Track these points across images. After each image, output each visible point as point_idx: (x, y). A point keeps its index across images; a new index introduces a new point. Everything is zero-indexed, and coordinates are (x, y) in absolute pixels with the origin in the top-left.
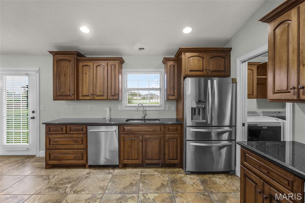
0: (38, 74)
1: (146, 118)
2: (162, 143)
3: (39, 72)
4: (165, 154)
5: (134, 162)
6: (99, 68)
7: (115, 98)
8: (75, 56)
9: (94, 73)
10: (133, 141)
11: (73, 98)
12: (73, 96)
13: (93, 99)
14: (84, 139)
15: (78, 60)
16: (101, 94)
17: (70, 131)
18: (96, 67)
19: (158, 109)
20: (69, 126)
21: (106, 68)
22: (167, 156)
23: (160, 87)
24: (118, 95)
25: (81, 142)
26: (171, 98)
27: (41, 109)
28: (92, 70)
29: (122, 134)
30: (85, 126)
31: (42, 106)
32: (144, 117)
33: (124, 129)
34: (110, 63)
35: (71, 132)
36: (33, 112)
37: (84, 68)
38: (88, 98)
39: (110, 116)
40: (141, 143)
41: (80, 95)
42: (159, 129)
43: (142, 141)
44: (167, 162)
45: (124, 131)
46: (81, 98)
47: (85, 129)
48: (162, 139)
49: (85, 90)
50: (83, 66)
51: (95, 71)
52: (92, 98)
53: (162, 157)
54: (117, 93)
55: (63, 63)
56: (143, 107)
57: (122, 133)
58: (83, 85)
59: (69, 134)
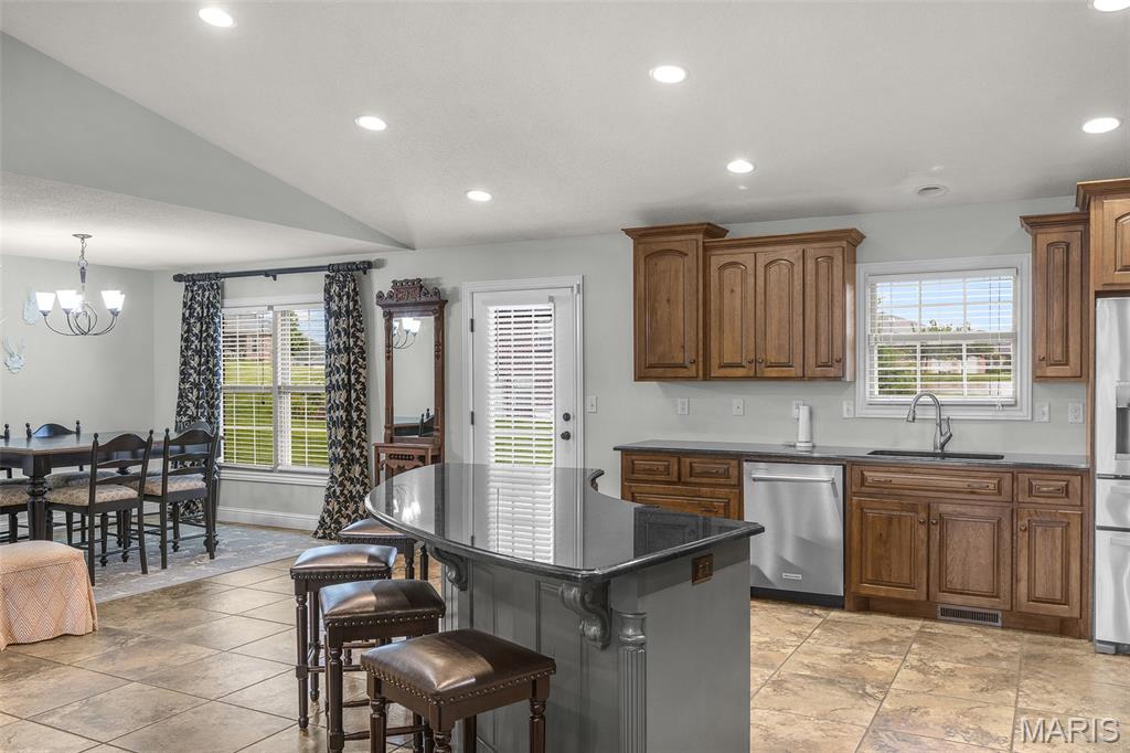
0: (579, 298)
1: (949, 448)
2: (1006, 534)
3: (582, 289)
4: (1014, 578)
5: (896, 593)
6: (774, 269)
7: (832, 372)
8: (700, 237)
9: (760, 290)
10: (895, 522)
11: (692, 372)
12: (694, 367)
13: (756, 378)
14: (734, 504)
15: (705, 249)
16: (784, 360)
17: (691, 476)
18: (766, 266)
19: (1002, 415)
20: (688, 460)
21: (798, 268)
22: (1023, 587)
23: (1015, 327)
24: (842, 361)
25: (722, 511)
26: (1051, 371)
27: (589, 409)
28: (751, 280)
29: (855, 494)
30: (734, 463)
31: (591, 399)
32: (943, 446)
33: (863, 479)
34: (813, 250)
35: (693, 480)
36: (567, 417)
37: (728, 272)
38: (740, 372)
39: (812, 438)
40: (922, 531)
41: (715, 362)
42: (992, 484)
43: (928, 523)
44: (1024, 609)
45: (862, 484)
46: (715, 372)
47: (734, 472)
48: (1006, 523)
49: (727, 344)
50: (722, 268)
51: (760, 282)
52: (752, 373)
53: (1005, 587)
54: (837, 354)
55: (664, 263)
56: (939, 406)
57: (854, 489)
58: (721, 330)
59: (686, 484)
